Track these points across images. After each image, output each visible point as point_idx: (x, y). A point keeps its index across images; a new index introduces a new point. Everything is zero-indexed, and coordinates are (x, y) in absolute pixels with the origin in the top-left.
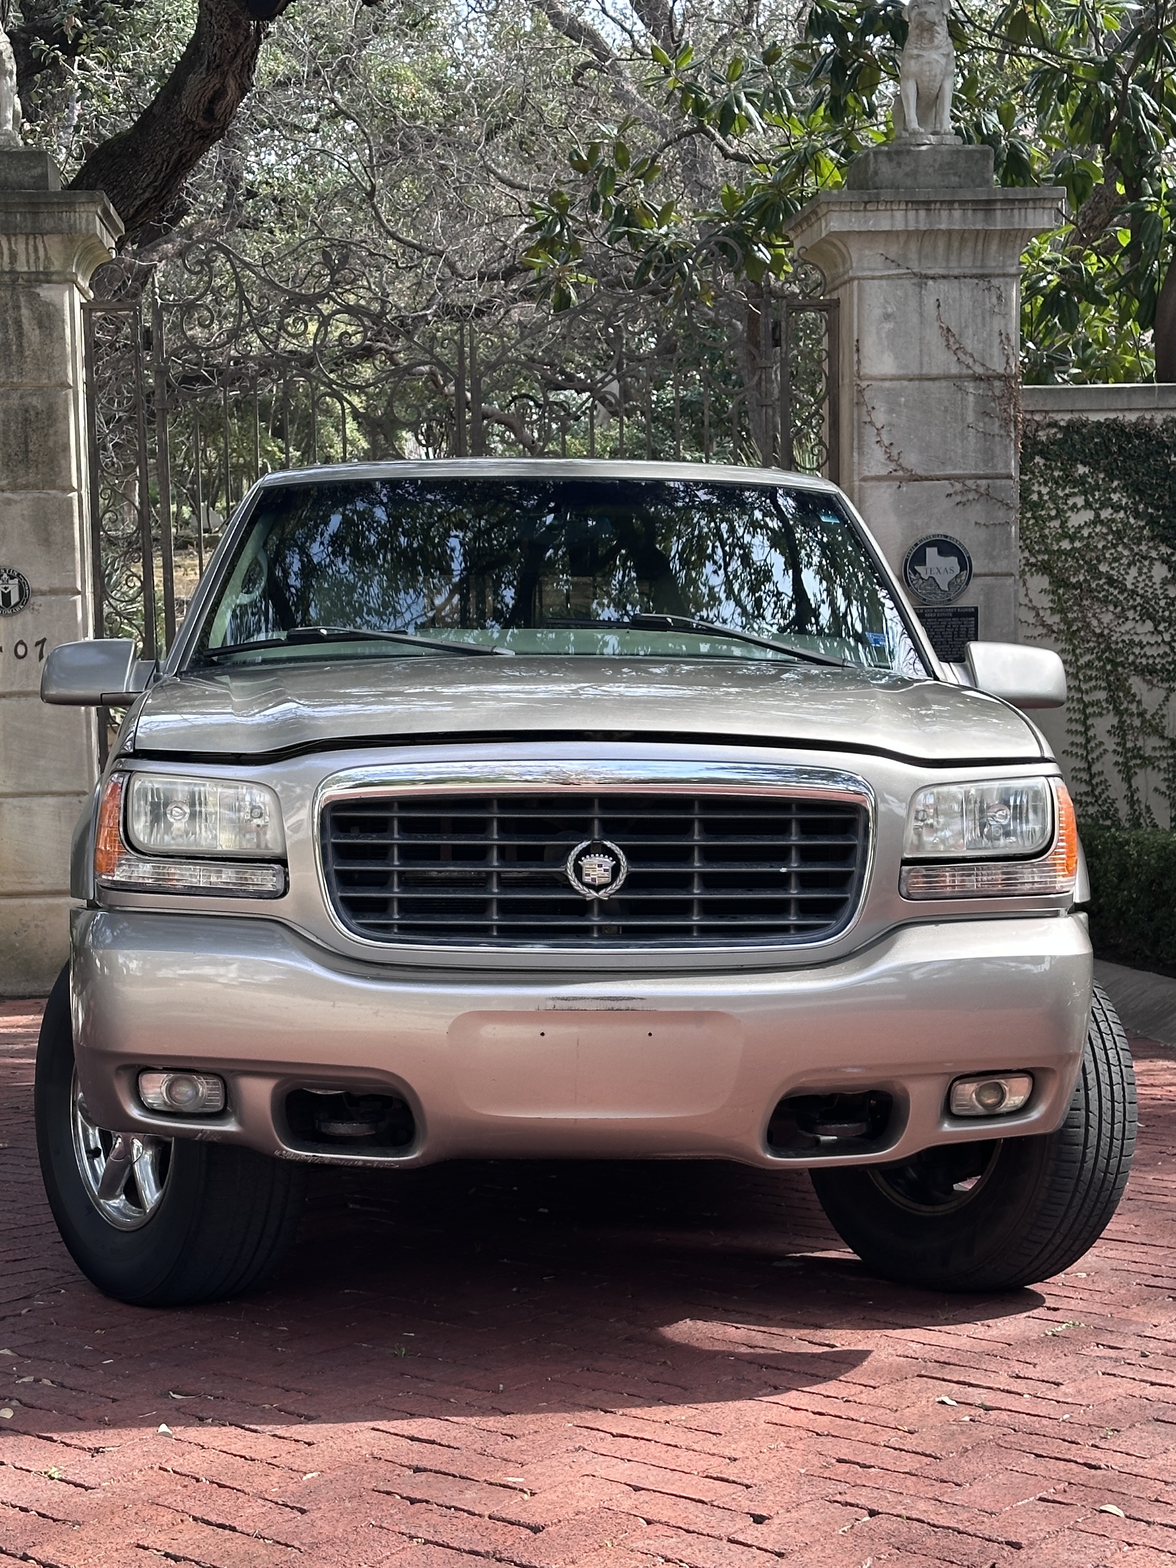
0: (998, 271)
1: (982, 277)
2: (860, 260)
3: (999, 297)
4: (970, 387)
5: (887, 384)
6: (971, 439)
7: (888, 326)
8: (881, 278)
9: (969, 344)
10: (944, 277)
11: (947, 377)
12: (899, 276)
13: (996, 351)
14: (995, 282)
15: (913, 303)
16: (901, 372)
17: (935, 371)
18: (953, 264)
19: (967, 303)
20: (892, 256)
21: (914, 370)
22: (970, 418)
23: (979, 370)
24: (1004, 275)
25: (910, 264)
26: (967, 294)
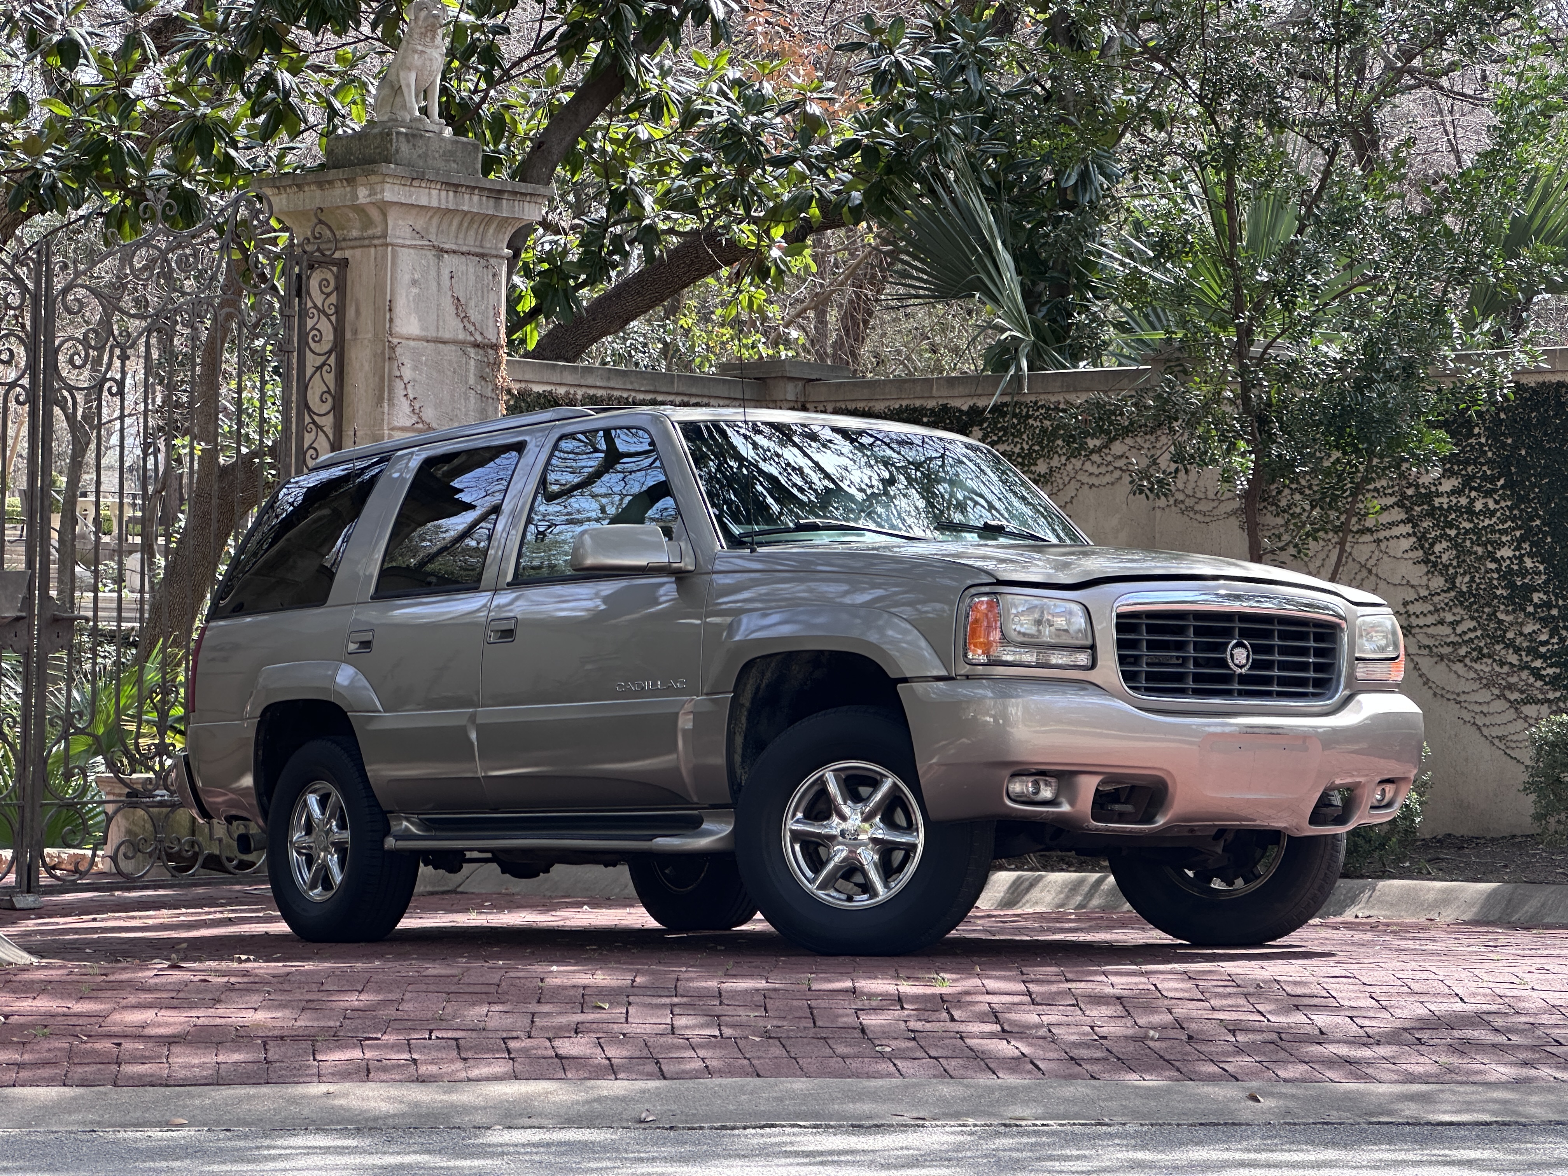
0: (494, 252)
1: (482, 256)
2: (394, 229)
3: (494, 275)
4: (472, 351)
5: (412, 343)
6: (473, 400)
7: (415, 290)
8: (409, 246)
9: (474, 315)
10: (454, 252)
11: (455, 342)
12: (422, 247)
13: (491, 322)
14: (492, 261)
15: (433, 273)
16: (423, 334)
17: (447, 336)
18: (460, 242)
19: (472, 278)
20: (418, 228)
21: (432, 334)
22: (472, 381)
23: (479, 339)
24: (496, 256)
25: (433, 237)
26: (471, 270)
